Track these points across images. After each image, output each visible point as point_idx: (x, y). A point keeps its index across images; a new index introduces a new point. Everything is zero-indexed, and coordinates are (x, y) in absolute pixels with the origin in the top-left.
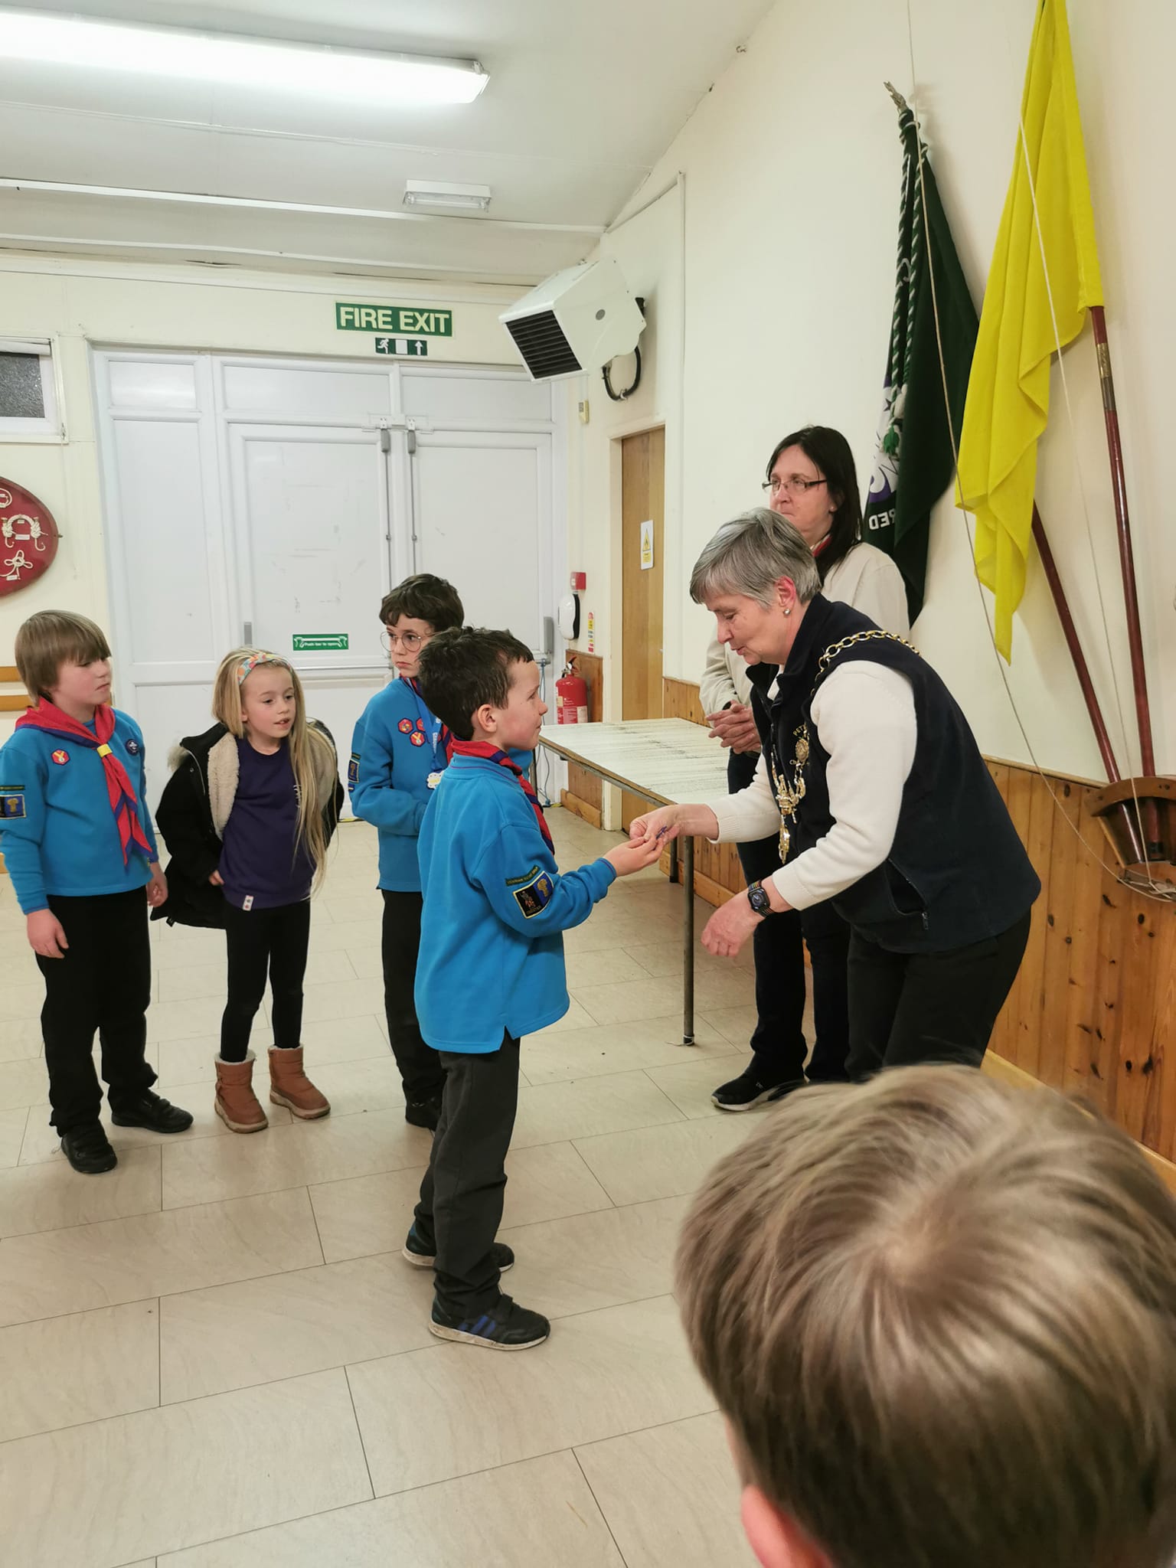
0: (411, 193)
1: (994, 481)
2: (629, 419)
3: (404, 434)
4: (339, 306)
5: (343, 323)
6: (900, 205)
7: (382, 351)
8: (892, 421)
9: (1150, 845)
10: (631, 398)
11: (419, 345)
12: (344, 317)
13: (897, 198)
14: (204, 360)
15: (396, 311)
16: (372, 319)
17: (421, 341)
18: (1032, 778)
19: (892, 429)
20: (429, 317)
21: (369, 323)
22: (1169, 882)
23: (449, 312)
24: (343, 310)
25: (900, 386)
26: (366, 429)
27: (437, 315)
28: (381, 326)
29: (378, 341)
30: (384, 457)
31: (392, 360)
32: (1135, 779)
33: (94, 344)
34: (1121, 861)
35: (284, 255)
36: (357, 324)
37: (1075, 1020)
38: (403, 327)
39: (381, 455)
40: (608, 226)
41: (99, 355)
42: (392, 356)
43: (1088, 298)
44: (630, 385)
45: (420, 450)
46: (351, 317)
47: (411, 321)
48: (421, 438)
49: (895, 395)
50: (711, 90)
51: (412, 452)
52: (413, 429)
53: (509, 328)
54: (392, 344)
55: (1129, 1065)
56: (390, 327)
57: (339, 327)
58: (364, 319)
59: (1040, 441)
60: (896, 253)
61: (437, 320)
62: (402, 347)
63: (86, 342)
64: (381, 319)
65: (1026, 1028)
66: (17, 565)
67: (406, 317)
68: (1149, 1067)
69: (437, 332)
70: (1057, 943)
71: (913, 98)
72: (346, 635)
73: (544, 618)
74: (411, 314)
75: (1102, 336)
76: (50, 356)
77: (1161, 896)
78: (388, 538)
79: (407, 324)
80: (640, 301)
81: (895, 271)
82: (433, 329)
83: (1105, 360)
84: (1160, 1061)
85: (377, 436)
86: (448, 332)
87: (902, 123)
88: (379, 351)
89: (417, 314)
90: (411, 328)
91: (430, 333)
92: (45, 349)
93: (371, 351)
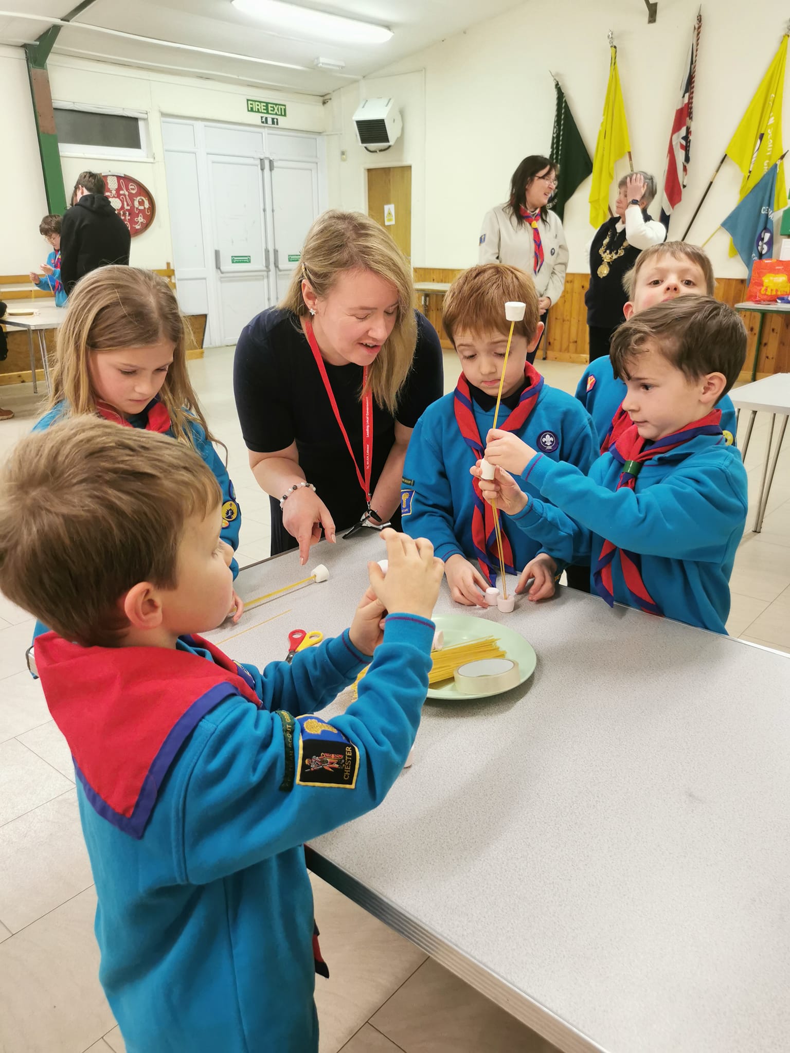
2: (382, 161)
3: (269, 161)
5: (250, 109)
11: (275, 120)
12: (250, 106)
14: (197, 123)
15: (267, 104)
16: (259, 107)
20: (278, 107)
21: (258, 109)
23: (285, 106)
24: (249, 102)
26: (254, 159)
27: (281, 107)
28: (263, 111)
29: (262, 118)
30: (270, 173)
31: (264, 127)
33: (162, 115)
36: (254, 110)
38: (270, 112)
39: (260, 171)
41: (164, 120)
42: (267, 125)
43: (627, 148)
45: (275, 170)
46: (252, 106)
47: (273, 109)
48: (275, 164)
50: (443, 41)
51: (272, 170)
52: (272, 159)
54: (266, 119)
56: (265, 111)
57: (248, 111)
58: (257, 107)
61: (281, 109)
62: (270, 121)
63: (160, 113)
64: (262, 107)
66: (140, 221)
67: (271, 107)
69: (281, 115)
72: (250, 257)
76: (147, 119)
78: (264, 211)
79: (271, 110)
82: (280, 113)
85: (258, 162)
86: (285, 115)
88: (263, 122)
89: (274, 106)
90: (272, 112)
91: (279, 115)
92: (144, 116)
93: (259, 122)
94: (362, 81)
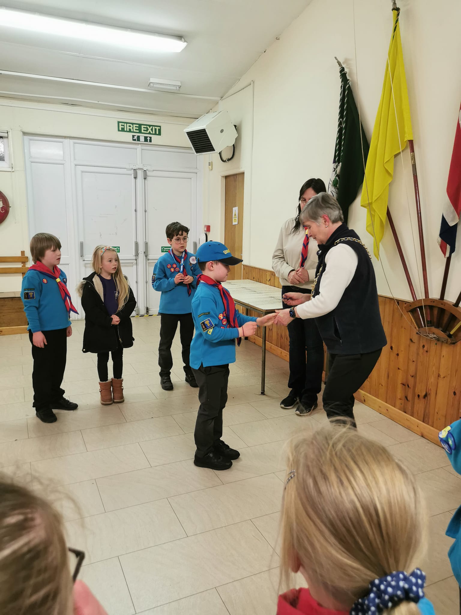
0: (152, 83)
1: (374, 198)
2: (230, 169)
3: (142, 171)
4: (119, 122)
5: (120, 129)
6: (339, 100)
7: (135, 140)
8: (335, 175)
9: (427, 321)
10: (230, 161)
11: (149, 138)
12: (121, 127)
13: (339, 98)
14: (67, 141)
15: (140, 125)
16: (131, 128)
17: (149, 137)
18: (385, 299)
19: (336, 178)
20: (152, 128)
21: (130, 129)
22: (434, 333)
23: (160, 127)
24: (120, 124)
25: (339, 163)
26: (128, 169)
27: (156, 127)
28: (135, 131)
29: (133, 136)
30: (135, 180)
31: (138, 144)
32: (423, 299)
33: (25, 134)
34: (416, 327)
35: (100, 103)
36: (126, 130)
37: (400, 382)
38: (143, 131)
39: (133, 180)
40: (222, 98)
41: (26, 138)
42: (138, 142)
43: (408, 137)
44: (230, 157)
45: (148, 178)
46: (123, 127)
47: (146, 129)
48: (148, 173)
49: (337, 167)
50: (265, 52)
51: (145, 179)
52: (146, 170)
53: (188, 134)
54: (138, 137)
55: (419, 396)
56: (138, 131)
57: (119, 130)
58: (128, 128)
59: (390, 185)
60: (337, 117)
61: (156, 129)
62: (142, 139)
63: (22, 132)
64: (135, 128)
65: (382, 385)
67: (144, 128)
68: (425, 396)
69: (155, 134)
70: (393, 355)
71: (344, 63)
72: (119, 247)
73: (193, 242)
74: (146, 126)
75: (412, 150)
76: (7, 137)
77: (431, 338)
78: (136, 211)
79: (144, 130)
80: (235, 126)
81: (337, 123)
82: (154, 133)
83: (413, 158)
84: (429, 394)
85: (132, 172)
86: (160, 134)
87: (341, 72)
88: (134, 140)
89: (148, 127)
90: (146, 132)
91: (153, 134)
92: (6, 135)
93: (130, 140)
94: (220, 102)
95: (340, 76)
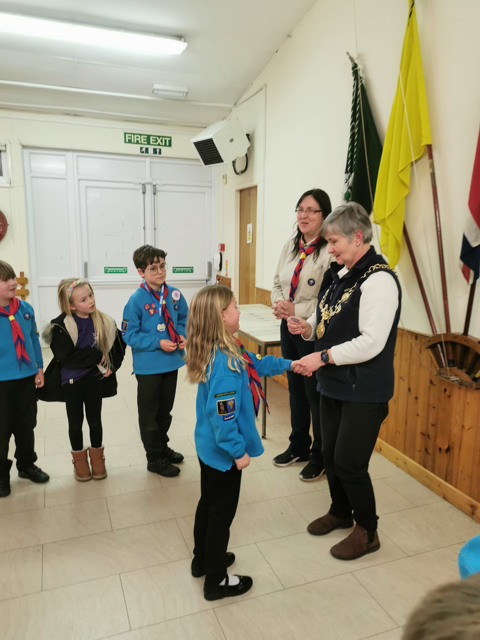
0: (156, 89)
1: (388, 214)
2: (243, 182)
3: (151, 186)
4: (125, 134)
5: (127, 141)
6: (352, 101)
7: (143, 152)
8: (348, 187)
9: (449, 361)
10: (244, 174)
11: (158, 150)
12: (127, 138)
13: (351, 98)
14: (69, 154)
15: (149, 137)
16: (139, 139)
17: (159, 149)
18: (403, 332)
19: (348, 191)
20: (162, 139)
21: (137, 141)
22: (456, 375)
23: (170, 138)
24: (127, 135)
25: (351, 173)
26: (136, 184)
27: (166, 139)
28: (142, 142)
29: (141, 148)
31: (147, 156)
32: (443, 334)
33: (24, 147)
34: (437, 366)
35: (104, 112)
36: (133, 141)
37: (419, 430)
38: (151, 143)
39: (142, 195)
40: (235, 104)
41: (26, 151)
42: (147, 154)
43: (426, 141)
44: (243, 169)
45: (158, 193)
46: (130, 138)
47: (155, 140)
48: (158, 188)
49: (349, 177)
50: (277, 52)
51: (154, 194)
52: (155, 184)
53: (195, 145)
54: (147, 150)
55: (440, 449)
56: (146, 143)
57: (125, 142)
58: (136, 139)
59: (407, 197)
60: (349, 120)
61: (165, 141)
62: (151, 151)
63: (20, 146)
64: (142, 140)
65: (399, 433)
67: (153, 139)
68: (448, 450)
69: (165, 145)
70: (412, 399)
71: (357, 58)
72: (126, 268)
73: (208, 262)
74: (155, 138)
75: (431, 157)
76: (5, 151)
77: (453, 381)
78: (144, 228)
79: (153, 142)
80: (248, 135)
81: (349, 128)
82: (164, 144)
83: (432, 166)
84: (452, 448)
85: (141, 186)
86: (170, 145)
87: (353, 68)
88: (141, 152)
89: (157, 138)
90: (155, 143)
91: (162, 146)
92: (4, 148)
93: (138, 152)
94: (234, 110)
95: (352, 73)
